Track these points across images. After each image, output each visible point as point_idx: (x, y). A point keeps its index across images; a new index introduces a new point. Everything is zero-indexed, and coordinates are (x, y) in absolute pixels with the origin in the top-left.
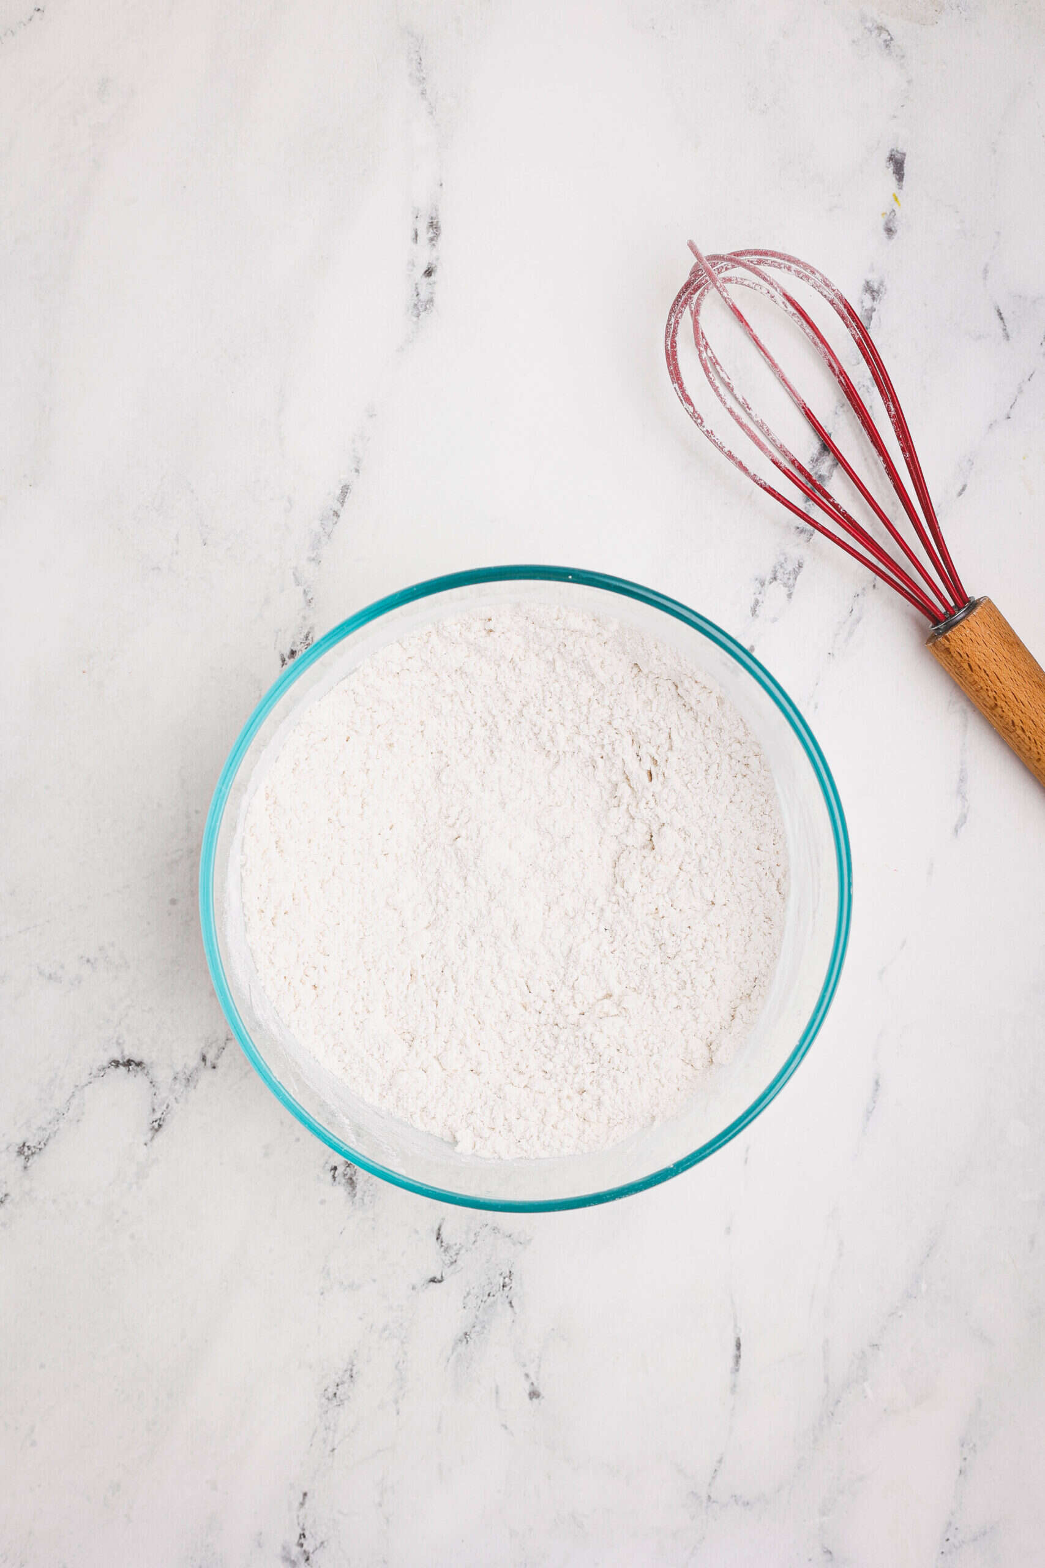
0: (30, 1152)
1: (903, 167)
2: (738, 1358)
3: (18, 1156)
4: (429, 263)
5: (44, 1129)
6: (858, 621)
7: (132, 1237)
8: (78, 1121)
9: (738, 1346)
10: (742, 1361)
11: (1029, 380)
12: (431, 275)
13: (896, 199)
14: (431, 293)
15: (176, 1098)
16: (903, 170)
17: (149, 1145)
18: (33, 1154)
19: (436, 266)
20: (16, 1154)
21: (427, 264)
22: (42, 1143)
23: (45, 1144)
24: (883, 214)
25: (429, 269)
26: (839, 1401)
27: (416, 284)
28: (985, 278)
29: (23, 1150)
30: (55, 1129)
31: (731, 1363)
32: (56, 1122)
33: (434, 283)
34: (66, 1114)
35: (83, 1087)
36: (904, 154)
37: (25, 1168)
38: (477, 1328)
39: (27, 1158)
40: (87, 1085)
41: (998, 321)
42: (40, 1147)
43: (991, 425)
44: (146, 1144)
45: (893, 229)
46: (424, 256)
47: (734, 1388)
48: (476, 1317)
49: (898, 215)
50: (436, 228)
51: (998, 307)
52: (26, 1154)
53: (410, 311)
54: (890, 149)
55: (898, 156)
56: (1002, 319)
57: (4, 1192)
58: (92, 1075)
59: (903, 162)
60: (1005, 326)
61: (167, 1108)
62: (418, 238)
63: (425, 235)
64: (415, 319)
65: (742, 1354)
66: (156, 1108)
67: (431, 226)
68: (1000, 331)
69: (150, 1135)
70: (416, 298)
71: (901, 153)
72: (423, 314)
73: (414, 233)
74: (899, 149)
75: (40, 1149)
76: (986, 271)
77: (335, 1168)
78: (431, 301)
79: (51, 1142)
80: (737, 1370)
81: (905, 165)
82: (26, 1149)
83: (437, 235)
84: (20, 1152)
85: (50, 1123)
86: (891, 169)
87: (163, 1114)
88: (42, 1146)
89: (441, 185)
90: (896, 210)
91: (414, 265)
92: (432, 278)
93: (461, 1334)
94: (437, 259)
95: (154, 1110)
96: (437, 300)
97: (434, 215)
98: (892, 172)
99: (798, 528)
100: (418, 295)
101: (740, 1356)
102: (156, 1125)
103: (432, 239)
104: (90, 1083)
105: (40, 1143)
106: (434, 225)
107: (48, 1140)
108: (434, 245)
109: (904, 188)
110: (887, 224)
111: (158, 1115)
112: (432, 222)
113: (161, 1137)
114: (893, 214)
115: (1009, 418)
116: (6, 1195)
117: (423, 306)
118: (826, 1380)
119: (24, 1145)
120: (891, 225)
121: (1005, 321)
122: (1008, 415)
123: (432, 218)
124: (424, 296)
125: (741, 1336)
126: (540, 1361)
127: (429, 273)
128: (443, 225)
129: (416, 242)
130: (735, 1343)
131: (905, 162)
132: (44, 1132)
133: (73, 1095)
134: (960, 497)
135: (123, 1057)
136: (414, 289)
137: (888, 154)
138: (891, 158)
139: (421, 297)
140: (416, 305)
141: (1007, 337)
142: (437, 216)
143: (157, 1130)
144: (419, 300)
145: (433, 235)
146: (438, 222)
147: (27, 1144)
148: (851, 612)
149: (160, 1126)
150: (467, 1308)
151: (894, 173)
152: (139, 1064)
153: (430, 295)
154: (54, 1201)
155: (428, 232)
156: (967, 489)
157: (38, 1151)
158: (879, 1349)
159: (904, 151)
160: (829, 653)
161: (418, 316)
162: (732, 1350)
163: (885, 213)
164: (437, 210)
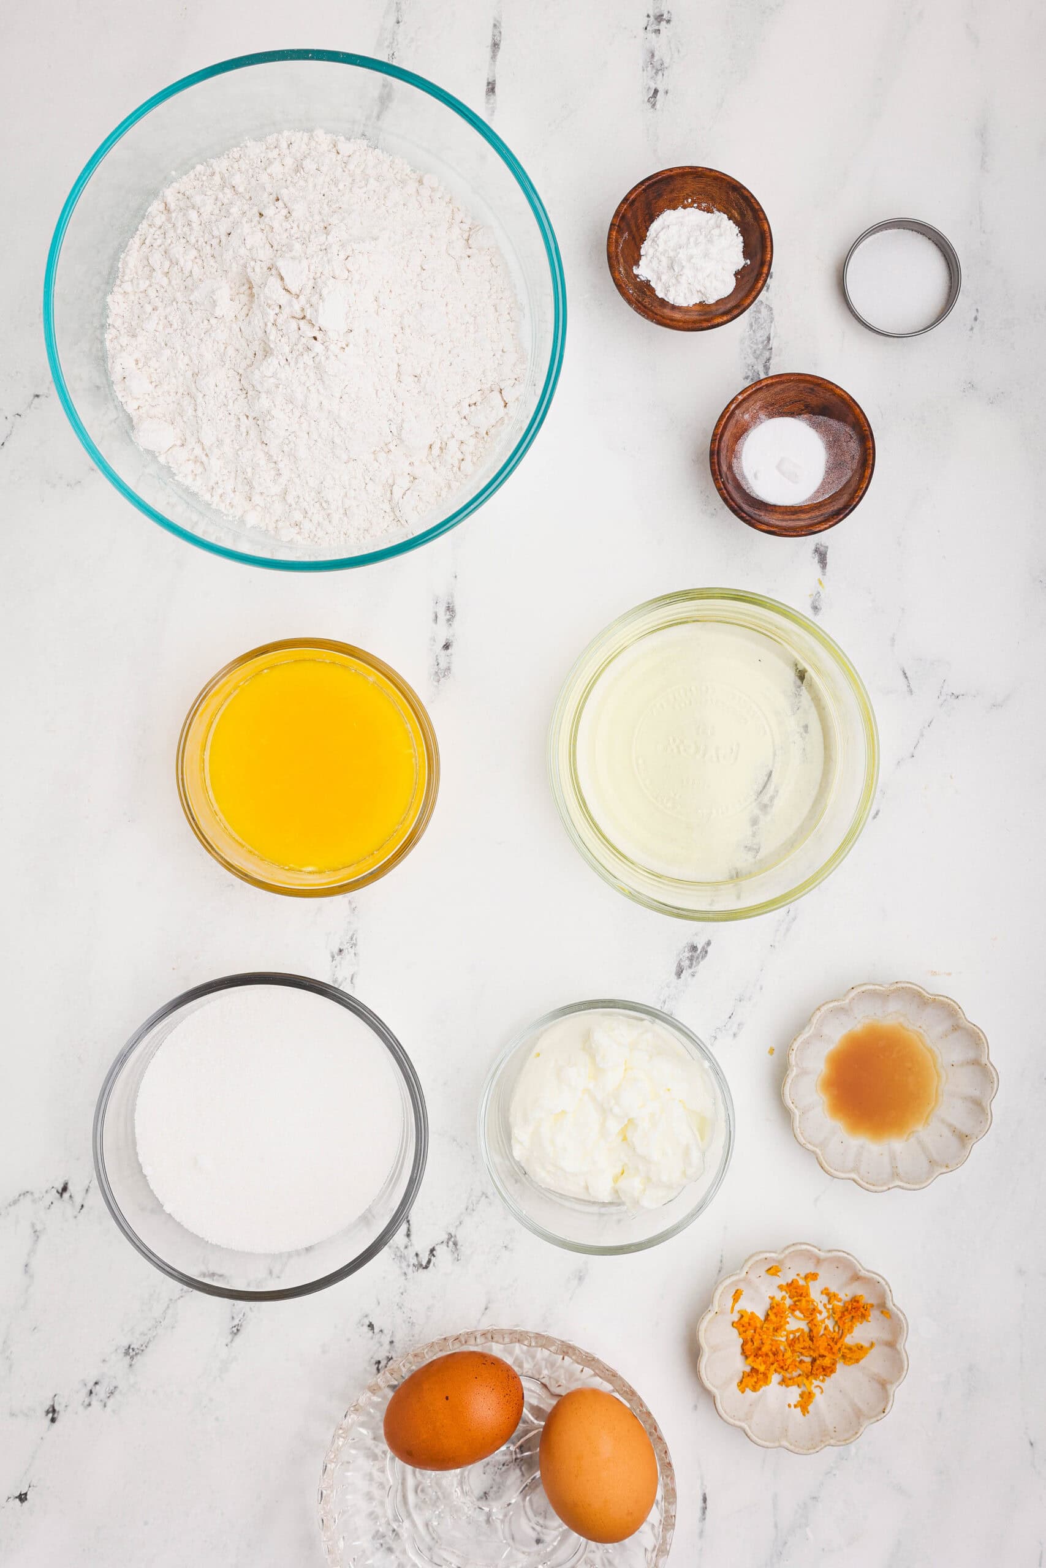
0: (134, 1353)
1: (826, 557)
2: (704, 1509)
3: (125, 1356)
4: (447, 639)
5: (145, 1335)
6: (794, 919)
7: (217, 1419)
8: (173, 1328)
9: (705, 1500)
10: (708, 1512)
11: (929, 726)
12: (448, 649)
13: (820, 582)
14: (449, 663)
15: (251, 1308)
16: (826, 560)
17: (229, 1346)
18: (136, 1354)
19: (452, 642)
20: (122, 1355)
21: (445, 639)
22: (144, 1346)
23: (146, 1347)
24: (810, 595)
25: (447, 643)
26: (786, 1543)
27: (437, 656)
28: (893, 645)
29: (130, 1352)
30: (154, 1334)
31: (699, 1513)
32: (154, 1329)
33: (451, 655)
34: (162, 1322)
35: (176, 1300)
36: (827, 547)
37: (131, 1365)
38: (495, 1489)
39: (132, 1358)
40: (179, 1298)
41: (905, 679)
42: (142, 1348)
43: (899, 762)
44: (227, 1345)
45: (818, 606)
46: (443, 633)
47: (701, 1534)
48: (494, 1480)
49: (823, 596)
50: (452, 611)
51: (903, 668)
52: (131, 1354)
53: (432, 678)
54: (815, 543)
55: (822, 549)
56: (906, 678)
57: (114, 1385)
58: (183, 1291)
59: (826, 553)
60: (908, 683)
61: (244, 1315)
62: (438, 619)
63: (443, 617)
64: (436, 684)
65: (707, 1506)
66: (235, 1316)
67: (448, 609)
68: (905, 688)
69: (230, 1337)
70: (436, 667)
71: (824, 547)
72: (442, 680)
73: (434, 615)
74: (822, 543)
75: (142, 1351)
76: (893, 640)
77: (379, 1362)
78: (449, 669)
79: (150, 1345)
80: (704, 1519)
81: (827, 556)
82: (131, 1350)
83: (453, 617)
84: (127, 1353)
85: (150, 1330)
86: (816, 559)
87: (240, 1321)
88: (144, 1348)
89: (456, 577)
90: (821, 592)
91: (434, 641)
92: (449, 651)
93: (482, 1494)
94: (453, 636)
95: (233, 1318)
96: (454, 669)
97: (450, 601)
98: (817, 562)
99: (746, 847)
100: (438, 664)
101: (706, 1508)
102: (235, 1330)
103: (448, 620)
104: (182, 1297)
105: (142, 1346)
106: (450, 609)
107: (148, 1343)
108: (450, 625)
109: (827, 574)
110: (813, 603)
111: (236, 1322)
112: (449, 607)
113: (239, 1339)
114: (818, 595)
115: (913, 756)
116: (115, 1388)
117: (443, 674)
118: (776, 1526)
119: (129, 1347)
120: (817, 604)
121: (909, 679)
122: (912, 754)
123: (449, 603)
124: (443, 665)
125: (707, 1492)
126: (546, 1514)
127: (447, 647)
128: (458, 609)
129: (436, 623)
130: (702, 1498)
131: (828, 553)
132: (145, 1337)
133: (168, 1307)
134: (875, 820)
135: (208, 1272)
136: (435, 659)
137: (813, 548)
138: (816, 550)
139: (440, 666)
140: (436, 673)
141: (911, 691)
142: (452, 601)
143: (236, 1334)
144: (440, 669)
145: (449, 617)
146: (453, 606)
147: (131, 1347)
148: (788, 913)
149: (238, 1330)
150: (486, 1474)
151: (819, 562)
152: (221, 1276)
153: (448, 665)
154: (154, 1392)
155: (446, 615)
156: (880, 814)
157: (140, 1352)
158: (817, 1501)
159: (827, 544)
160: (771, 946)
161: (438, 681)
162: (700, 1503)
163: (812, 595)
164: (452, 597)
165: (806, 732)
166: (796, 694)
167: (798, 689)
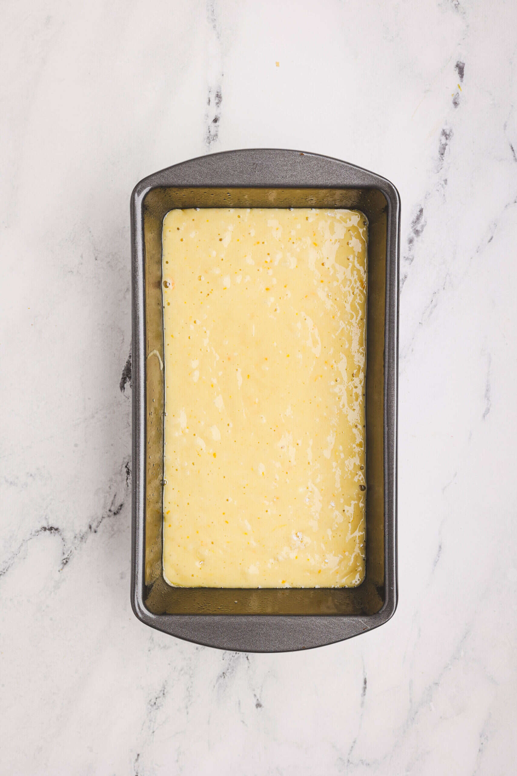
1: (463, 70)
2: (365, 688)
4: (216, 116)
5: (6, 562)
6: (435, 306)
7: (51, 619)
8: (24, 558)
9: (365, 682)
10: (367, 690)
13: (459, 87)
15: (75, 548)
16: (463, 72)
17: (61, 572)
19: (219, 117)
21: (214, 116)
22: (5, 569)
23: (7, 570)
24: (452, 95)
25: (216, 118)
26: (417, 712)
27: (209, 126)
28: (505, 129)
30: (12, 562)
31: (361, 691)
32: (13, 559)
33: (218, 126)
34: (18, 555)
35: (27, 541)
36: (464, 64)
38: (230, 670)
40: (29, 540)
41: (512, 152)
42: (4, 571)
43: (506, 206)
44: (59, 571)
45: (457, 103)
46: (213, 112)
47: (362, 703)
48: (229, 664)
50: (220, 97)
51: (511, 144)
53: (205, 140)
54: (456, 61)
55: (461, 65)
56: (513, 150)
58: (32, 535)
59: (463, 68)
60: (515, 154)
61: (71, 552)
62: (210, 102)
63: (214, 101)
64: (208, 145)
65: (367, 687)
66: (65, 552)
68: (512, 157)
69: (61, 566)
70: (209, 134)
71: (462, 63)
72: (212, 142)
73: (208, 100)
74: (461, 61)
75: (4, 573)
76: (505, 126)
78: (216, 135)
79: (9, 569)
80: (365, 695)
81: (465, 70)
83: (220, 101)
85: (10, 559)
86: (457, 71)
87: (68, 555)
88: (5, 571)
89: (223, 75)
90: (459, 93)
91: (208, 117)
92: (217, 123)
93: (221, 673)
94: (220, 114)
95: (64, 553)
96: (220, 134)
97: (219, 91)
98: (457, 73)
99: (405, 257)
100: (209, 132)
101: (366, 688)
102: (65, 561)
103: (217, 103)
104: (31, 539)
105: (4, 569)
106: (218, 96)
107: (8, 568)
108: (218, 106)
109: (463, 81)
110: (454, 100)
111: (66, 556)
112: (218, 95)
113: (67, 568)
114: (458, 95)
115: (516, 202)
117: (212, 138)
118: (411, 701)
120: (457, 101)
121: (515, 151)
123: (218, 92)
124: (212, 133)
125: (367, 677)
126: (262, 688)
127: (215, 121)
128: (223, 96)
129: (209, 105)
131: (465, 68)
132: (6, 564)
133: (22, 545)
134: (490, 243)
135: (48, 526)
136: (207, 129)
137: (455, 64)
138: (457, 66)
140: (208, 137)
141: (516, 160)
142: (220, 91)
143: (65, 564)
144: (210, 135)
145: (218, 101)
146: (221, 94)
148: (431, 302)
149: (67, 562)
150: (225, 660)
151: (459, 73)
152: (57, 529)
153: (216, 132)
154: (11, 600)
155: (216, 99)
156: (493, 239)
157: (3, 573)
158: (438, 685)
159: (464, 62)
160: (420, 323)
161: (209, 143)
162: (362, 684)
163: (454, 94)
164: (220, 88)
165: (446, 183)
166: (440, 159)
167: (442, 156)
